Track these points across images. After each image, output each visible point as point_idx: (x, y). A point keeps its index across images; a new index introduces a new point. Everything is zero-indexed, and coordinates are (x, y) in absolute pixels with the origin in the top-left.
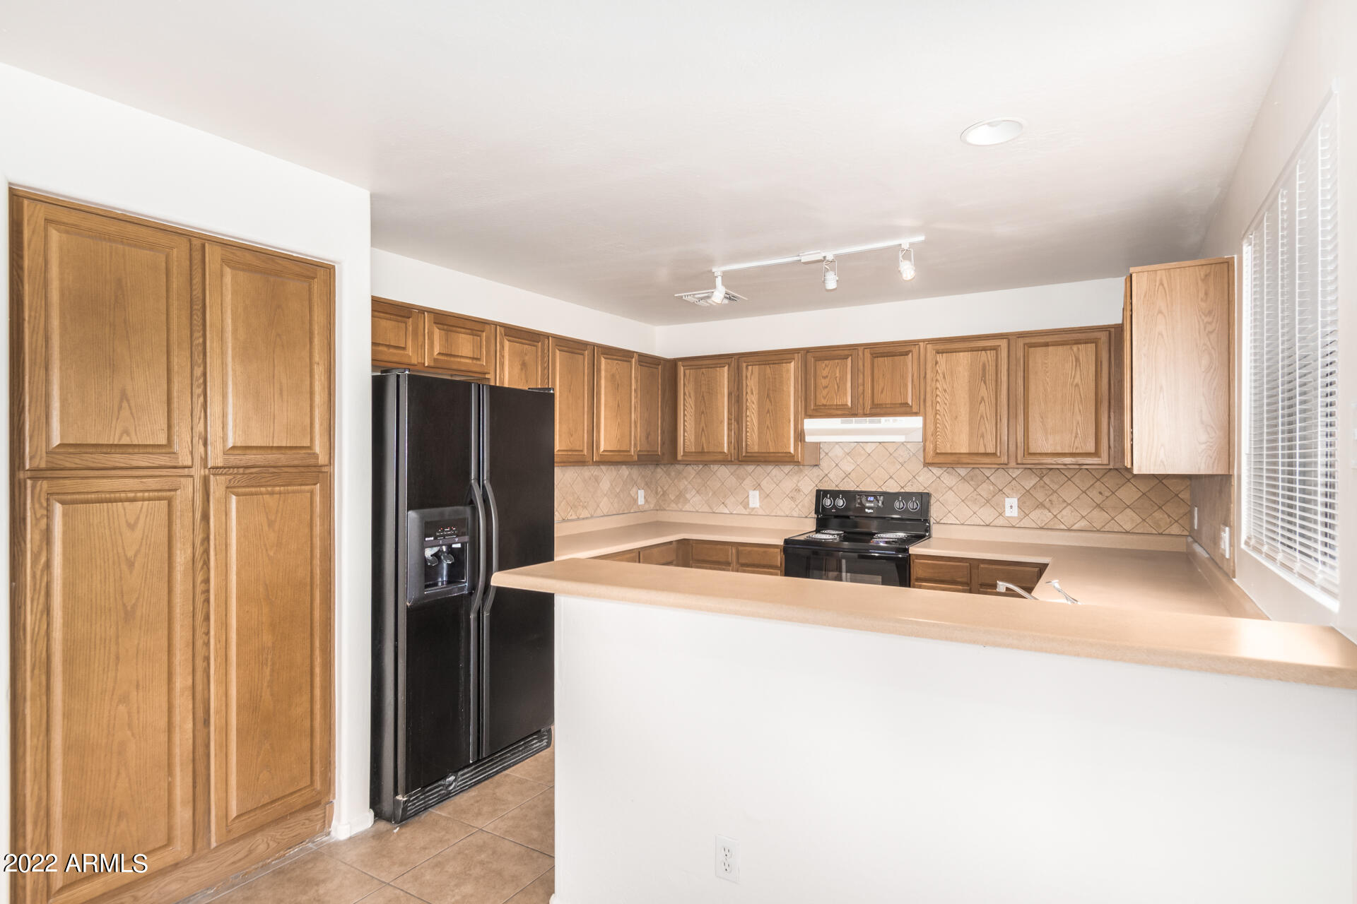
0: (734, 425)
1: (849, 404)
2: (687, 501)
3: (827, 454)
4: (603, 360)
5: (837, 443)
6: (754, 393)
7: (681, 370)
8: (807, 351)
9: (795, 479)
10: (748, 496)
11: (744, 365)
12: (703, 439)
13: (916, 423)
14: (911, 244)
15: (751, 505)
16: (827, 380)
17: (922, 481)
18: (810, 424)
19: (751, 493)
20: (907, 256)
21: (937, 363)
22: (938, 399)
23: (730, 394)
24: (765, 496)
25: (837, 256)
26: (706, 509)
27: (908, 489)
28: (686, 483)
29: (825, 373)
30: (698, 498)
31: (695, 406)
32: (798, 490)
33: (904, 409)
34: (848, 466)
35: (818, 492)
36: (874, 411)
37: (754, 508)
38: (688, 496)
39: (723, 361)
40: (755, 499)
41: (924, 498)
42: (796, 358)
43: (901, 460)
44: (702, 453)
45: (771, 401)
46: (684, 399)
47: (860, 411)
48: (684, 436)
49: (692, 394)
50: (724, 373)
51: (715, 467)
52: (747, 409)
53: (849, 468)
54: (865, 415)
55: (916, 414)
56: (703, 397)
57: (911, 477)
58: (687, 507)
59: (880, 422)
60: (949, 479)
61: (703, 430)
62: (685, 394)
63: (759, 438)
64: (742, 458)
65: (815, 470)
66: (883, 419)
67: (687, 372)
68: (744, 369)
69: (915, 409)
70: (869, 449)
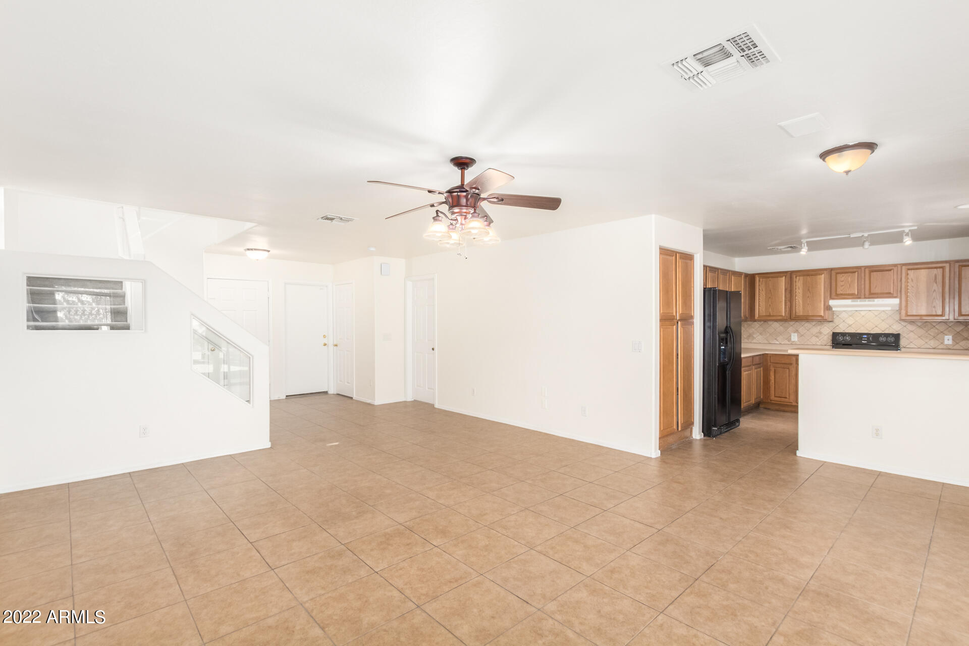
0: (788, 303)
1: (856, 293)
2: (754, 338)
3: (838, 316)
4: (733, 277)
5: (844, 311)
6: (800, 288)
7: (757, 279)
8: (831, 270)
9: (819, 328)
10: (790, 336)
11: (795, 276)
12: (770, 310)
13: (896, 301)
14: (910, 230)
15: (793, 340)
16: (844, 282)
17: (894, 329)
18: (832, 303)
19: (792, 334)
20: (907, 235)
21: (908, 274)
22: (909, 291)
23: (786, 290)
24: (801, 336)
25: (869, 235)
26: (766, 342)
27: (887, 332)
28: (753, 330)
29: (843, 279)
30: (760, 337)
31: (766, 295)
32: (820, 333)
33: (889, 295)
34: (850, 321)
35: (834, 333)
36: (871, 296)
37: (794, 341)
38: (755, 336)
39: (782, 275)
40: (795, 337)
41: (897, 337)
42: (825, 273)
43: (882, 319)
44: (770, 316)
45: (810, 292)
46: (759, 292)
47: (863, 296)
48: (759, 309)
49: (764, 290)
50: (782, 281)
51: (770, 323)
52: (796, 296)
53: (851, 323)
54: (865, 298)
55: (895, 297)
56: (770, 290)
57: (888, 326)
58: (754, 341)
59: (874, 301)
60: (910, 327)
61: (770, 305)
62: (759, 289)
63: (803, 309)
64: (792, 317)
65: (831, 324)
66: (876, 300)
67: (761, 280)
68: (794, 278)
69: (895, 295)
70: (863, 313)
